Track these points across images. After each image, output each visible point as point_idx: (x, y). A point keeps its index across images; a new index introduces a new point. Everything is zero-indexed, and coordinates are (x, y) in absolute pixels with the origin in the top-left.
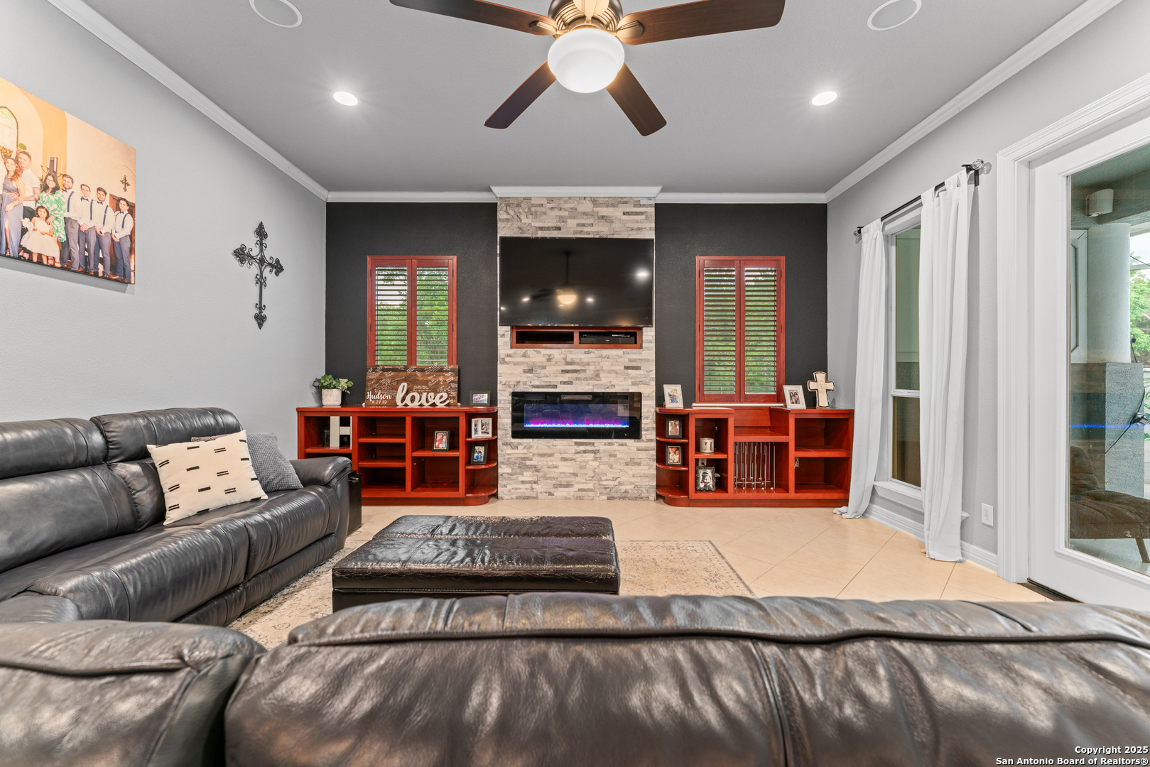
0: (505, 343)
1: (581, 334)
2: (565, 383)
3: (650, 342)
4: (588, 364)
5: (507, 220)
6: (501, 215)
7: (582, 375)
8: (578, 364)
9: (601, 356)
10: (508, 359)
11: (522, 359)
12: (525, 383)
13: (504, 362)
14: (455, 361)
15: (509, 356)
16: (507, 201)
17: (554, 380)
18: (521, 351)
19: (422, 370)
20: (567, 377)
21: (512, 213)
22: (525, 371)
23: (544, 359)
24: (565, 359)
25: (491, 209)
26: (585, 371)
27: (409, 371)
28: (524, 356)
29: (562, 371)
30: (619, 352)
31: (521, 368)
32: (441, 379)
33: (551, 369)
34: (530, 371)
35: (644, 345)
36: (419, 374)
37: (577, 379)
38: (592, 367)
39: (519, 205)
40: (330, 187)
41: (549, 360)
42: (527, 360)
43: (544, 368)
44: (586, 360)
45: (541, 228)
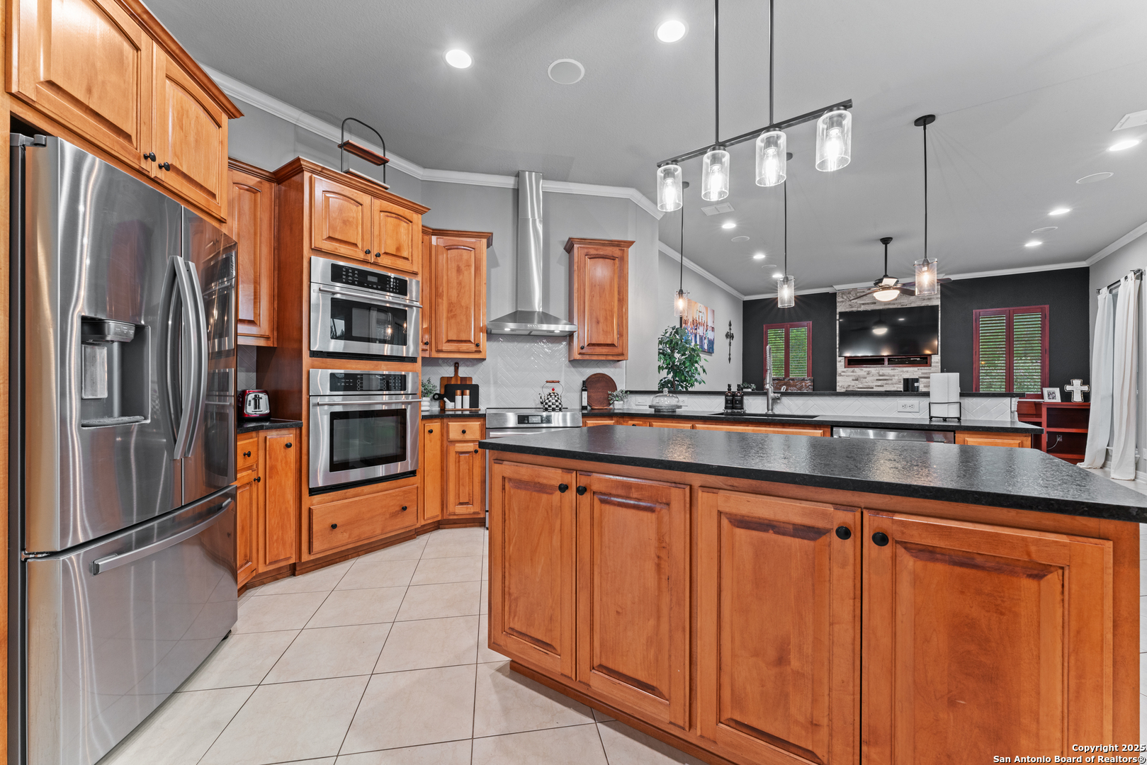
0: (841, 366)
1: (889, 360)
2: (878, 386)
3: (937, 363)
4: (894, 376)
5: (842, 302)
6: (839, 299)
7: (890, 382)
8: (887, 376)
9: (903, 371)
10: (842, 374)
11: (852, 374)
12: (853, 386)
13: (840, 375)
14: (811, 375)
15: (843, 372)
16: (843, 292)
17: (871, 384)
18: (851, 369)
19: (793, 379)
20: (880, 383)
21: (845, 297)
22: (853, 380)
23: (865, 373)
24: (879, 373)
25: (834, 295)
26: (892, 380)
27: (786, 380)
28: (853, 372)
29: (877, 380)
30: (916, 369)
31: (851, 378)
32: (804, 384)
33: (869, 379)
34: (857, 380)
35: (932, 364)
36: (791, 382)
37: (886, 384)
38: (896, 378)
39: (849, 293)
40: (746, 294)
41: (868, 374)
42: (855, 374)
43: (866, 378)
44: (893, 374)
45: (863, 304)
